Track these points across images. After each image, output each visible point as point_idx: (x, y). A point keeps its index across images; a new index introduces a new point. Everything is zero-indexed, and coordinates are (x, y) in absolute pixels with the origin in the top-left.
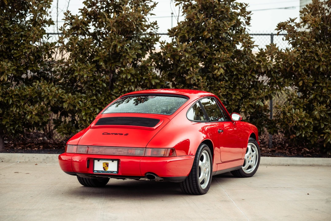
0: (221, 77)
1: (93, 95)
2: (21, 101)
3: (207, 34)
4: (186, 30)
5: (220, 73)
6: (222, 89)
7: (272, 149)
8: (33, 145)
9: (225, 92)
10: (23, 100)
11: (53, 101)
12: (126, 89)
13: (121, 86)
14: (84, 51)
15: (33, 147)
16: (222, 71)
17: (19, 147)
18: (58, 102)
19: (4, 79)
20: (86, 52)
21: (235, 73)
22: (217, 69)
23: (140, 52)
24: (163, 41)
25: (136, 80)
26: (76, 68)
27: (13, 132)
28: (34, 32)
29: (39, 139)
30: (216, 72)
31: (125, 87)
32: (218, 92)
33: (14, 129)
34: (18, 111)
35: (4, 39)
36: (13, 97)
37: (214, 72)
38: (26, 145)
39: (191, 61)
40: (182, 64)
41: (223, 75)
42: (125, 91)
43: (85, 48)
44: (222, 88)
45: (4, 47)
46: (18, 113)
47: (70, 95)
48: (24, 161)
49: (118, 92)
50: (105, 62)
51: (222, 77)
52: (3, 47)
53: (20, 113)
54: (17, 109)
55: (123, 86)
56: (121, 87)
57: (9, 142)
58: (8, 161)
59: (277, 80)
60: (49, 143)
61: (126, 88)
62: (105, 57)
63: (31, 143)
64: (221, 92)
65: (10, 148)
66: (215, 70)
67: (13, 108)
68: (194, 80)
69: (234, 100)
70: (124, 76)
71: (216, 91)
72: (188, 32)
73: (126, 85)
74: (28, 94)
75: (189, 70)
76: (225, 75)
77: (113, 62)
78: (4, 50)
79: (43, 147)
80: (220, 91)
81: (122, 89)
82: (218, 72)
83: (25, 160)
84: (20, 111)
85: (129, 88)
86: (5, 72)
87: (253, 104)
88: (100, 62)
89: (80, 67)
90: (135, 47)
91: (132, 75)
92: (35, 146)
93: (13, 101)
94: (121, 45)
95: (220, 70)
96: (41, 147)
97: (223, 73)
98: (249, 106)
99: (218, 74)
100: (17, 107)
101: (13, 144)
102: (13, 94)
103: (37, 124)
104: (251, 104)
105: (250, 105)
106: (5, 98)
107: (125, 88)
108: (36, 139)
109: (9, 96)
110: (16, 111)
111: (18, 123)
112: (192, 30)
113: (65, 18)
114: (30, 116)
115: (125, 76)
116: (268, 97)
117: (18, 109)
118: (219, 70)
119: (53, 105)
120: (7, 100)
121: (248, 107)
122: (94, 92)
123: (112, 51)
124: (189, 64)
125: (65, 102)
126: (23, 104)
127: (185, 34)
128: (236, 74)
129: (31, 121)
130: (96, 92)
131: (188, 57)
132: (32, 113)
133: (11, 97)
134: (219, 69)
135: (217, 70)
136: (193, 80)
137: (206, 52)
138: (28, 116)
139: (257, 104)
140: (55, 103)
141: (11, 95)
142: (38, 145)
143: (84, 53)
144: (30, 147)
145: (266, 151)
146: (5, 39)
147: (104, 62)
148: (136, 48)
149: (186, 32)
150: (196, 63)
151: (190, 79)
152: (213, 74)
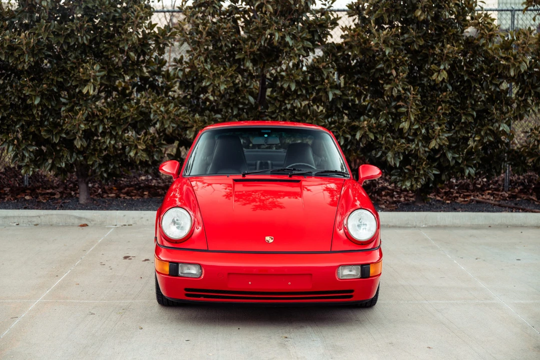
0: (442, 85)
1: (235, 116)
2: (117, 128)
3: (420, 15)
4: (385, 7)
5: (442, 78)
6: (443, 105)
7: (510, 193)
8: (133, 190)
9: (448, 110)
10: (120, 125)
11: (171, 127)
12: (289, 106)
13: (279, 101)
14: (218, 44)
15: (132, 194)
16: (444, 75)
17: (111, 193)
18: (179, 129)
19: (88, 92)
20: (222, 45)
21: (465, 79)
22: (436, 71)
23: (309, 44)
24: (346, 26)
25: (304, 92)
26: (208, 73)
27: (105, 175)
28: (136, 13)
29: (141, 178)
30: (434, 77)
31: (287, 102)
32: (437, 109)
33: (106, 171)
34: (113, 142)
35: (86, 26)
36: (106, 120)
37: (431, 76)
38: (122, 190)
39: (393, 59)
40: (380, 64)
41: (446, 81)
42: (286, 108)
43: (221, 38)
44: (444, 102)
45: (86, 38)
46: (114, 146)
47: (197, 116)
48: (127, 224)
49: (275, 110)
50: (255, 62)
51: (444, 84)
52: (84, 37)
53: (116, 146)
54: (111, 140)
55: (284, 101)
56: (279, 104)
57: (94, 185)
58: (100, 224)
59: (532, 88)
60: (159, 187)
61: (289, 103)
62: (253, 53)
63: (128, 186)
64: (442, 109)
65: (96, 195)
66: (433, 74)
67: (106, 138)
68: (399, 91)
69: (463, 123)
70: (285, 86)
71: (435, 108)
72: (387, 10)
73: (289, 100)
74: (129, 117)
75: (391, 74)
76: (449, 81)
77: (266, 61)
78: (85, 42)
79: (149, 193)
80: (440, 107)
81: (281, 106)
82: (438, 77)
83: (127, 222)
84: (116, 143)
85: (292, 104)
86: (90, 80)
87: (495, 129)
88: (245, 62)
89: (213, 71)
90: (302, 37)
91: (298, 83)
92: (135, 191)
93: (104, 128)
94: (282, 35)
95: (441, 73)
96: (146, 194)
97: (446, 78)
98: (488, 132)
99: (438, 80)
100: (112, 137)
101: (100, 188)
102: (105, 115)
103: (144, 164)
104: (492, 128)
105: (490, 130)
106: (92, 124)
107: (286, 104)
108: (135, 179)
109: (99, 119)
110: (110, 143)
111: (114, 162)
112: (394, 8)
114: (135, 152)
115: (288, 85)
116: (518, 117)
117: (114, 139)
118: (439, 74)
119: (171, 134)
120: (96, 126)
121: (486, 134)
122: (236, 112)
123: (264, 43)
124: (391, 66)
125: (190, 129)
126: (120, 133)
127: (384, 15)
128: (467, 79)
129: (135, 159)
130: (240, 111)
131: (389, 53)
132: (136, 147)
133: (102, 121)
134: (439, 72)
135: (436, 74)
136: (396, 90)
137: (417, 44)
138: (130, 151)
139: (501, 129)
140: (173, 130)
141: (101, 118)
142: (141, 191)
143: (219, 46)
144: (128, 193)
145: (502, 198)
146: (88, 25)
147: (251, 62)
148: (304, 37)
149: (384, 11)
150: (403, 63)
151: (392, 89)
152: (429, 79)
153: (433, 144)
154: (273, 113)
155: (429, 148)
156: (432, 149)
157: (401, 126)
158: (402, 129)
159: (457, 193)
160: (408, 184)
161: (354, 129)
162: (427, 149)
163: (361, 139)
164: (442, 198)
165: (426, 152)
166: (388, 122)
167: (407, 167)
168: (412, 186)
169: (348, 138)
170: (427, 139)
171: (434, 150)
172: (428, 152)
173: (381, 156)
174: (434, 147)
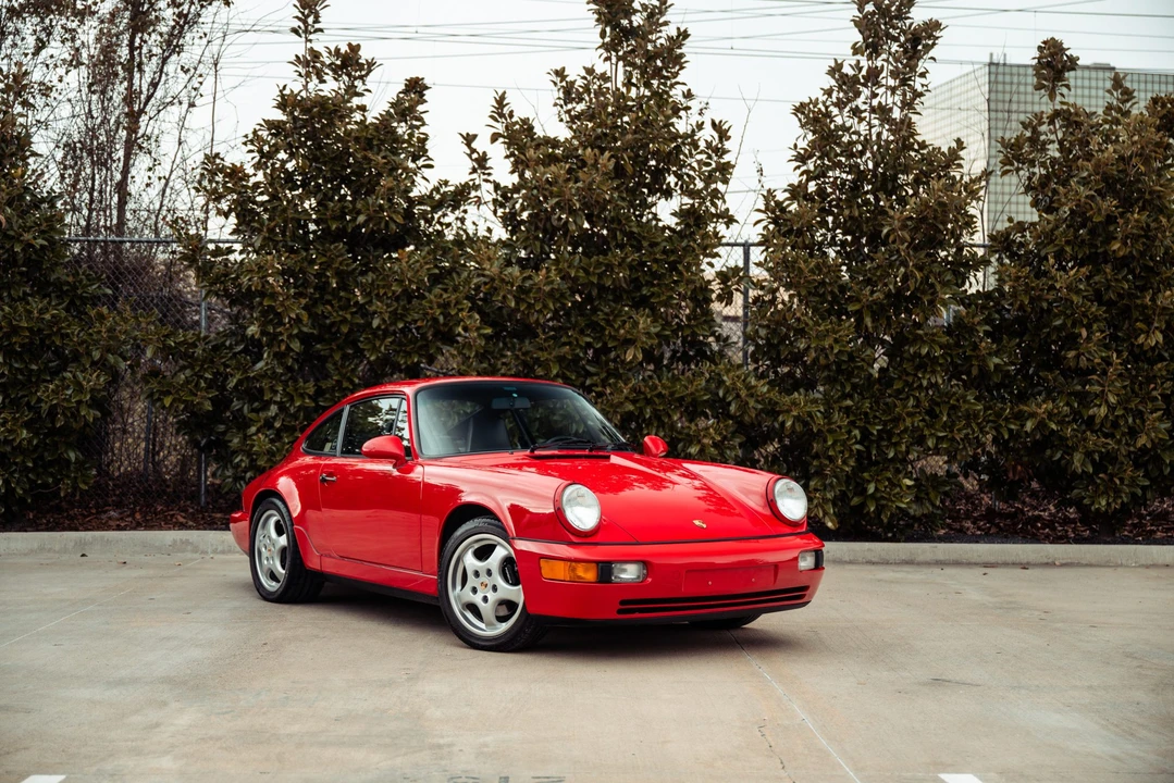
0: (1154, 352)
1: (845, 396)
3: (1119, 248)
22: (1144, 332)
30: (1141, 339)
37: (1136, 339)
40: (1058, 319)
41: (1161, 346)
44: (1158, 377)
47: (796, 395)
51: (1157, 351)
61: (924, 378)
66: (1140, 335)
70: (925, 351)
73: (924, 373)
80: (1151, 386)
81: (913, 381)
82: (1146, 340)
85: (930, 379)
88: (863, 315)
89: (819, 327)
91: (941, 347)
95: (1152, 334)
97: (1160, 342)
99: (1147, 345)
106: (635, 404)
107: (919, 378)
109: (646, 398)
113: (763, 208)
114: (698, 447)
115: (927, 349)
118: (1148, 336)
122: (848, 389)
127: (1064, 249)
134: (1149, 332)
135: (1142, 336)
136: (1085, 359)
137: (1113, 292)
140: (756, 416)
141: (649, 396)
150: (1096, 319)
151: (1078, 357)
152: (1132, 344)
153: (1142, 441)
154: (899, 392)
155: (1135, 447)
156: (1140, 449)
157: (1091, 412)
158: (1092, 418)
159: (1152, 525)
160: (1104, 503)
161: (1021, 417)
162: (1132, 449)
163: (1033, 430)
164: (1131, 532)
165: (1130, 452)
166: (1072, 407)
167: (1101, 475)
168: (1108, 504)
169: (1012, 430)
170: (1133, 433)
171: (1144, 450)
172: (1133, 452)
173: (1062, 457)
174: (1144, 445)
